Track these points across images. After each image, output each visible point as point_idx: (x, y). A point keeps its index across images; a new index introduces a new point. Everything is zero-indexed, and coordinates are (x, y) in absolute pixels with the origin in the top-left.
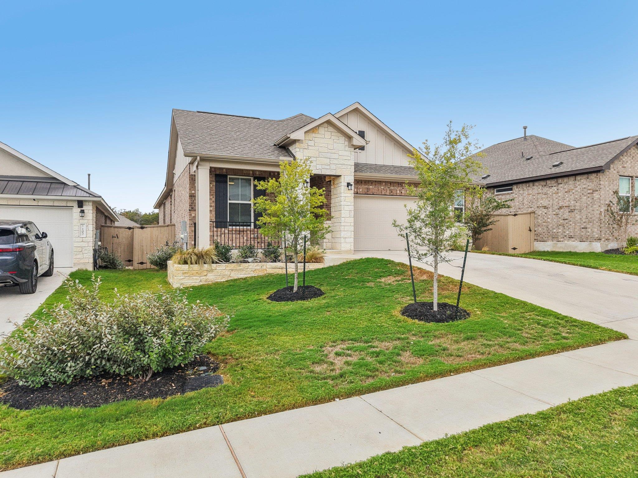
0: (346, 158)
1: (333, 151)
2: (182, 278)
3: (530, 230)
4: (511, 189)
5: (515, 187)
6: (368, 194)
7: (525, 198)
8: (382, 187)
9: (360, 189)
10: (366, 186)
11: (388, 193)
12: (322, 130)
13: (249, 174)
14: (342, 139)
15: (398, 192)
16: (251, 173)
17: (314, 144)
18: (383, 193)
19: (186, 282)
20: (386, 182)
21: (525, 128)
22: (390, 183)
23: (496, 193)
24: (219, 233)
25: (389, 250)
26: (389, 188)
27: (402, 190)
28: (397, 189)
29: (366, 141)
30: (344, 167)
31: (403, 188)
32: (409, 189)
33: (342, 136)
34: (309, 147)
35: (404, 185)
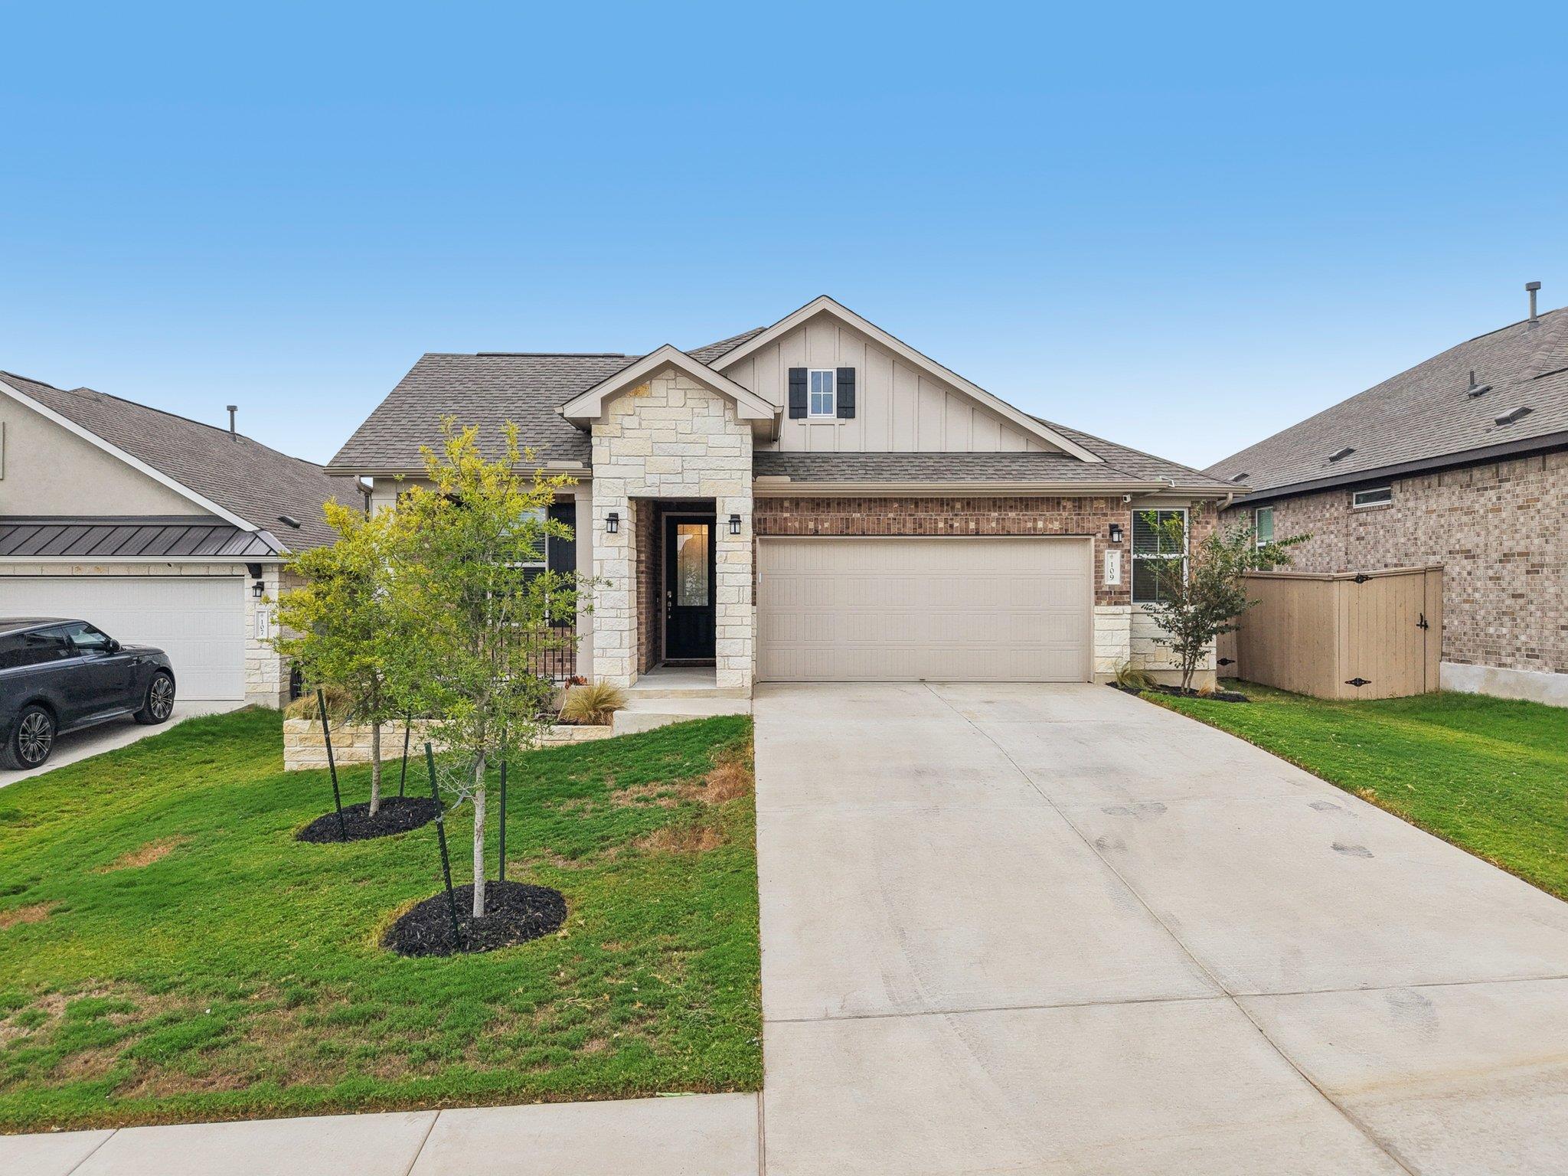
0: (727, 452)
1: (691, 438)
3: (1424, 625)
4: (1387, 496)
5: (1396, 488)
6: (847, 535)
7: (1421, 524)
8: (891, 515)
9: (823, 522)
10: (843, 515)
11: (907, 531)
12: (659, 387)
14: (717, 406)
15: (941, 525)
17: (640, 424)
18: (894, 529)
19: (307, 758)
20: (901, 500)
21: (1533, 288)
22: (917, 506)
23: (1355, 506)
25: (922, 681)
26: (910, 515)
27: (952, 519)
28: (938, 518)
29: (772, 407)
30: (721, 475)
31: (956, 515)
32: (975, 515)
33: (717, 397)
34: (625, 431)
35: (958, 505)
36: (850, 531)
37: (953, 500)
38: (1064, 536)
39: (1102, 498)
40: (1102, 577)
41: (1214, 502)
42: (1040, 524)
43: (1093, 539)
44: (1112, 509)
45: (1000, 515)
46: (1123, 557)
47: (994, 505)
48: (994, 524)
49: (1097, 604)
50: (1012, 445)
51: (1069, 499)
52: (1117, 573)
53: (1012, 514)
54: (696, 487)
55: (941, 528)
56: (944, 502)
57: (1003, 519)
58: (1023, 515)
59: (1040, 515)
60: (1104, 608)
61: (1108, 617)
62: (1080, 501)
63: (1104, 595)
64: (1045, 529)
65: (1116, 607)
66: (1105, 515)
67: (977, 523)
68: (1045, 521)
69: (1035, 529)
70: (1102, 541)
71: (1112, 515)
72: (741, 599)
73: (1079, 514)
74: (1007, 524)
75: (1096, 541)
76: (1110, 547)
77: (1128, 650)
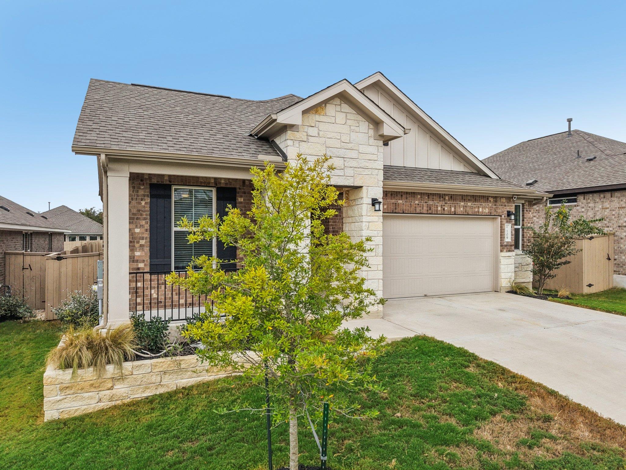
0: (371, 157)
1: (350, 146)
2: (59, 398)
3: (609, 259)
4: (575, 201)
5: (580, 198)
6: (396, 213)
7: (598, 213)
8: (417, 202)
10: (393, 201)
11: (425, 211)
12: (330, 109)
13: (209, 183)
14: (364, 126)
15: (439, 208)
16: (213, 181)
17: (319, 134)
18: (418, 211)
19: (69, 405)
20: (421, 193)
21: (570, 121)
22: (428, 196)
25: (425, 296)
26: (426, 202)
27: (444, 205)
28: (438, 204)
29: (403, 129)
30: (367, 172)
31: (446, 203)
32: (454, 204)
33: (364, 120)
34: (309, 138)
35: (447, 198)
36: (397, 211)
37: (445, 194)
38: (491, 216)
39: (504, 197)
40: (504, 237)
42: (481, 210)
43: (499, 218)
44: (508, 203)
45: (465, 204)
46: (512, 227)
47: (462, 199)
48: (462, 209)
49: (501, 251)
50: (459, 167)
51: (492, 197)
52: (509, 236)
53: (469, 204)
54: (352, 179)
55: (439, 210)
56: (441, 196)
57: (466, 206)
58: (474, 205)
59: (481, 205)
60: (505, 254)
61: (506, 258)
62: (496, 198)
63: (504, 247)
64: (482, 212)
65: (510, 253)
66: (505, 206)
67: (455, 208)
68: (483, 208)
69: (478, 212)
70: (504, 219)
71: (508, 206)
72: (377, 254)
73: (496, 205)
74: (468, 209)
75: (501, 219)
76: (507, 222)
77: (513, 275)
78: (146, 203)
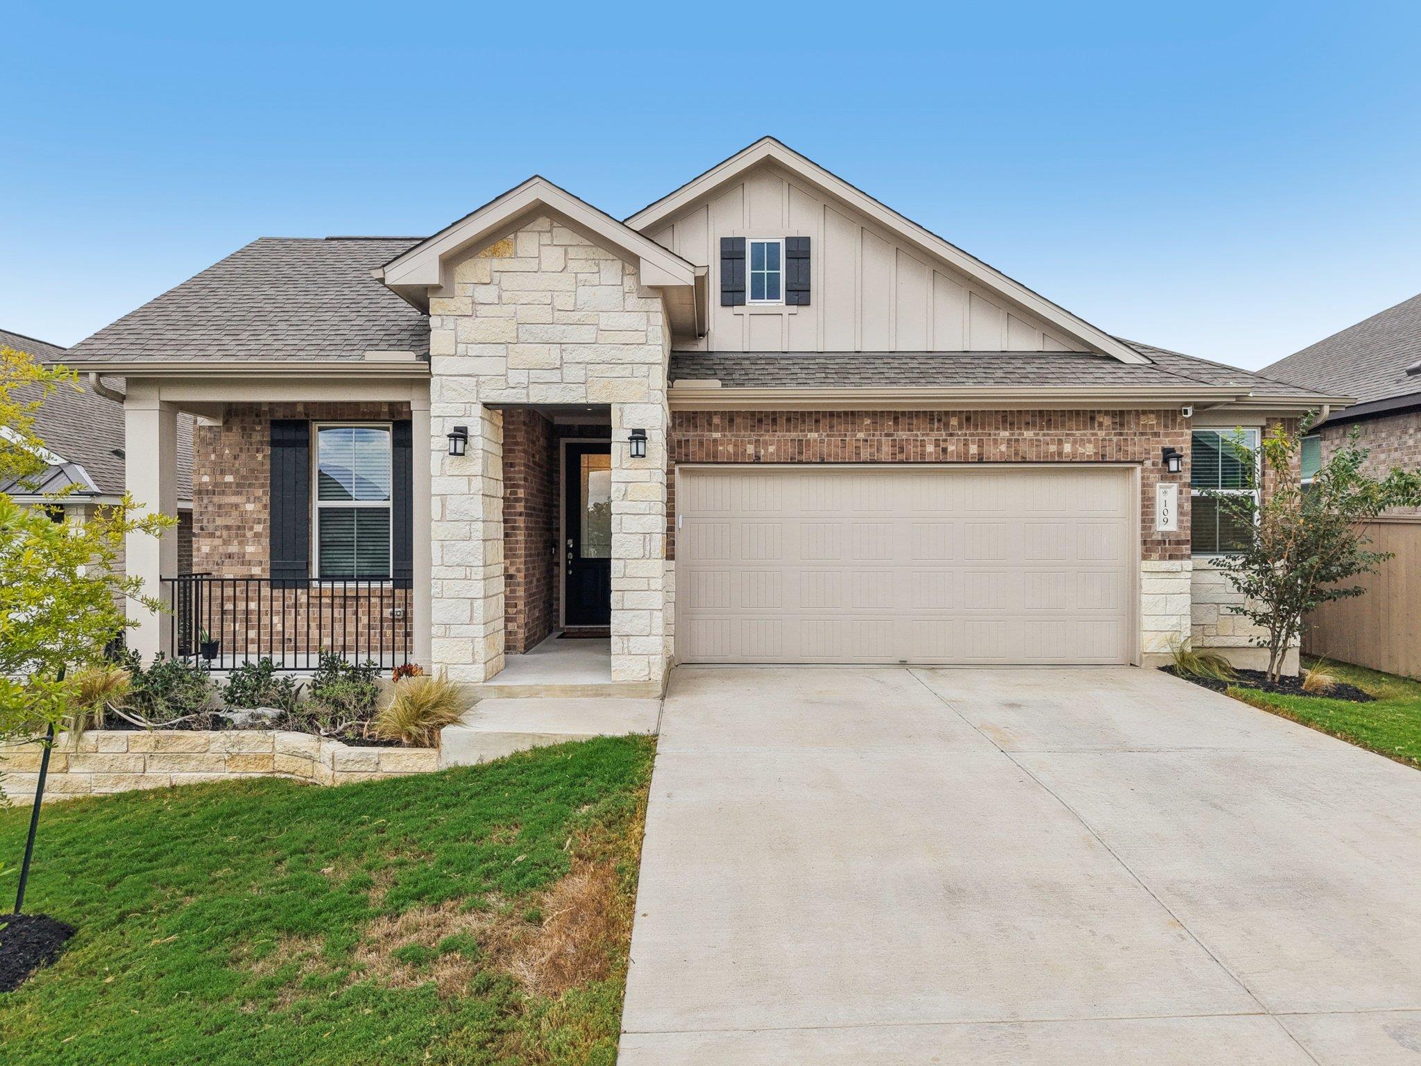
0: (628, 337)
1: (575, 316)
6: (800, 462)
8: (861, 435)
9: (766, 443)
10: (793, 435)
11: (883, 458)
12: (527, 242)
13: (379, 414)
14: (612, 270)
15: (930, 448)
17: (500, 297)
18: (865, 454)
20: (875, 413)
22: (896, 420)
24: (277, 605)
25: (903, 663)
26: (887, 435)
27: (945, 441)
28: (926, 438)
29: (691, 268)
30: (619, 370)
31: (951, 435)
32: (978, 435)
33: (611, 257)
34: (479, 307)
35: (954, 422)
36: (804, 458)
37: (947, 413)
38: (1100, 464)
39: (1152, 412)
40: (1153, 521)
41: (1298, 420)
42: (1067, 448)
43: (1139, 468)
44: (1166, 426)
45: (1012, 434)
46: (1181, 492)
47: (1005, 421)
48: (1003, 448)
49: (1144, 557)
50: (1024, 341)
51: (1107, 413)
52: (1173, 515)
53: (1028, 434)
54: (582, 389)
55: (931, 453)
56: (935, 417)
57: (1017, 440)
58: (1044, 435)
59: (1067, 435)
60: (1154, 564)
61: (1160, 575)
62: (1121, 415)
63: (1153, 546)
64: (1074, 454)
65: (1172, 562)
66: (1156, 434)
67: (980, 446)
68: (1075, 442)
69: (1060, 454)
70: (1152, 471)
71: (1167, 435)
72: (647, 553)
73: (1121, 434)
74: (1023, 448)
75: (1143, 471)
76: (1163, 479)
77: (1187, 622)
78: (264, 456)
